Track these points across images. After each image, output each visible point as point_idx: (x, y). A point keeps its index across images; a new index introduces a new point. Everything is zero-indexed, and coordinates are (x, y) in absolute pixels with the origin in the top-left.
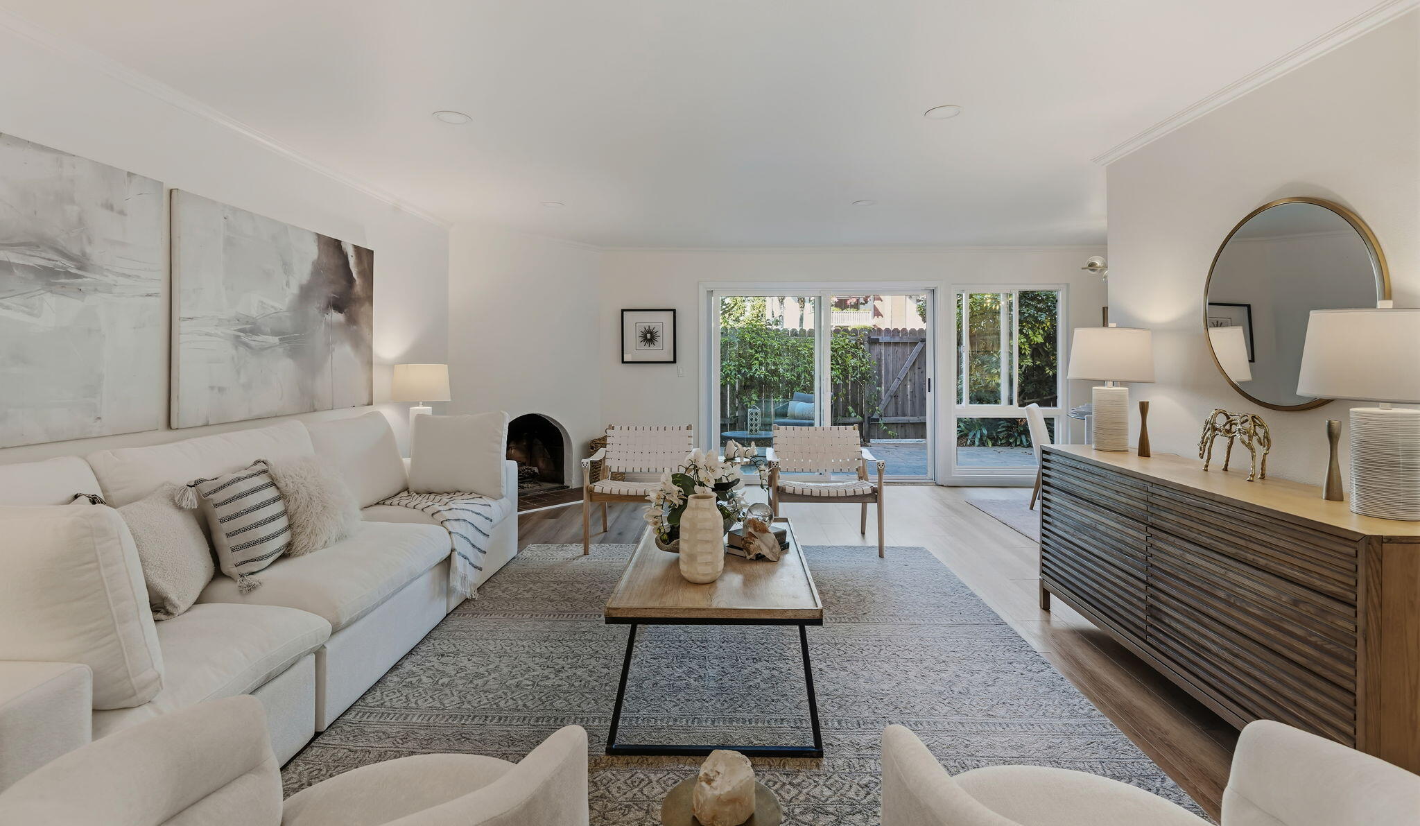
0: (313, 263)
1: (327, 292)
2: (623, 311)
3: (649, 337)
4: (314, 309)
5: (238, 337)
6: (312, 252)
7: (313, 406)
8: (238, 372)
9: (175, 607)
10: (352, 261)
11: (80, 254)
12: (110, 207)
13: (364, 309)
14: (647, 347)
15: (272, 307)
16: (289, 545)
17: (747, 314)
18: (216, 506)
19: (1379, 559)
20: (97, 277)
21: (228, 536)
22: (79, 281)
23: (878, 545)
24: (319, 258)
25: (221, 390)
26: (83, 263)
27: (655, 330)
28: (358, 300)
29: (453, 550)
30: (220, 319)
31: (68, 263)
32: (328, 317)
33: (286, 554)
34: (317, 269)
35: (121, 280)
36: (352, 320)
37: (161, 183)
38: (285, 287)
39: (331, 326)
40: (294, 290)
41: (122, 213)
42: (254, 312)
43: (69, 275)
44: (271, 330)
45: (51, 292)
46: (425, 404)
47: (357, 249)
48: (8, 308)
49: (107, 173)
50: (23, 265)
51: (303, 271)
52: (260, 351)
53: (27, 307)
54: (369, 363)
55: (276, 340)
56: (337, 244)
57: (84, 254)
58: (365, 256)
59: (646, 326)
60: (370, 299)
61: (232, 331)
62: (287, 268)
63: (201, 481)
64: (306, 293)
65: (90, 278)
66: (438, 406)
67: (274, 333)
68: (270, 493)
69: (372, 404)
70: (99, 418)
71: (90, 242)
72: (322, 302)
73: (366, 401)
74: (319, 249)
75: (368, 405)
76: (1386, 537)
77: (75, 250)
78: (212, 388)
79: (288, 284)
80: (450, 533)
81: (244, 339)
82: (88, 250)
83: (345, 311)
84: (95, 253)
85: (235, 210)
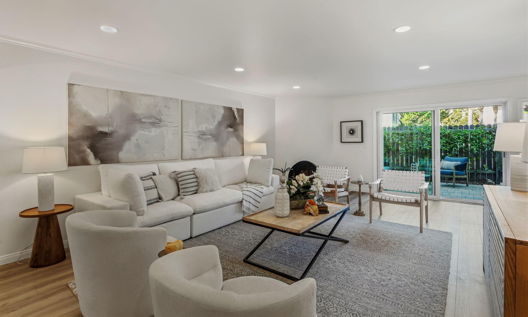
0: (222, 115)
1: (228, 123)
2: (341, 122)
3: (352, 132)
4: (223, 128)
5: (199, 136)
6: (222, 111)
7: (223, 155)
8: (199, 145)
9: (164, 199)
10: (236, 113)
11: (160, 118)
12: (166, 107)
13: (240, 127)
14: (351, 136)
15: (209, 128)
16: (197, 190)
17: (463, 118)
18: (179, 178)
19: (514, 253)
20: (164, 123)
21: (181, 185)
22: (160, 124)
23: (420, 227)
24: (224, 113)
25: (195, 150)
26: (160, 120)
27: (354, 130)
28: (238, 124)
29: (243, 199)
30: (194, 132)
31: (157, 121)
32: (227, 130)
33: (196, 192)
34: (224, 116)
35: (169, 124)
36: (236, 130)
37: (178, 99)
38: (213, 122)
39: (228, 132)
40: (216, 123)
41: (169, 108)
42: (204, 129)
43: (157, 123)
44: (209, 134)
45: (154, 127)
46: (260, 156)
47: (238, 110)
48: (145, 131)
49: (165, 99)
50: (148, 122)
51: (219, 117)
52: (206, 140)
53: (149, 131)
54: (242, 143)
55: (211, 137)
56: (231, 109)
57: (161, 118)
58: (241, 111)
59: (351, 128)
60: (242, 124)
61: (198, 134)
62: (214, 117)
63: (175, 171)
64: (220, 123)
65: (162, 124)
66: (263, 157)
67: (210, 135)
68: (193, 176)
69: (244, 155)
70: (165, 156)
71: (162, 115)
72: (225, 126)
73: (241, 154)
74: (224, 110)
75: (242, 155)
76: (519, 240)
77: (159, 118)
78: (192, 149)
79: (214, 121)
80: (243, 194)
81: (201, 137)
82: (161, 117)
83: (233, 127)
84: (163, 118)
85: (198, 103)
